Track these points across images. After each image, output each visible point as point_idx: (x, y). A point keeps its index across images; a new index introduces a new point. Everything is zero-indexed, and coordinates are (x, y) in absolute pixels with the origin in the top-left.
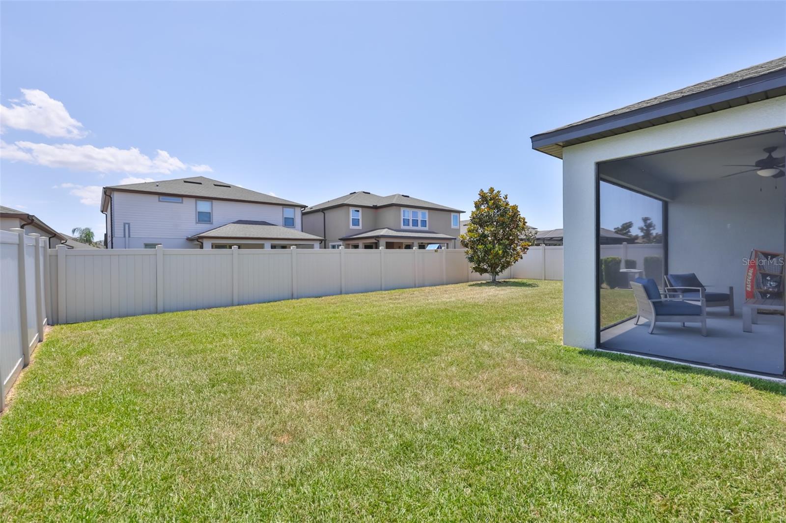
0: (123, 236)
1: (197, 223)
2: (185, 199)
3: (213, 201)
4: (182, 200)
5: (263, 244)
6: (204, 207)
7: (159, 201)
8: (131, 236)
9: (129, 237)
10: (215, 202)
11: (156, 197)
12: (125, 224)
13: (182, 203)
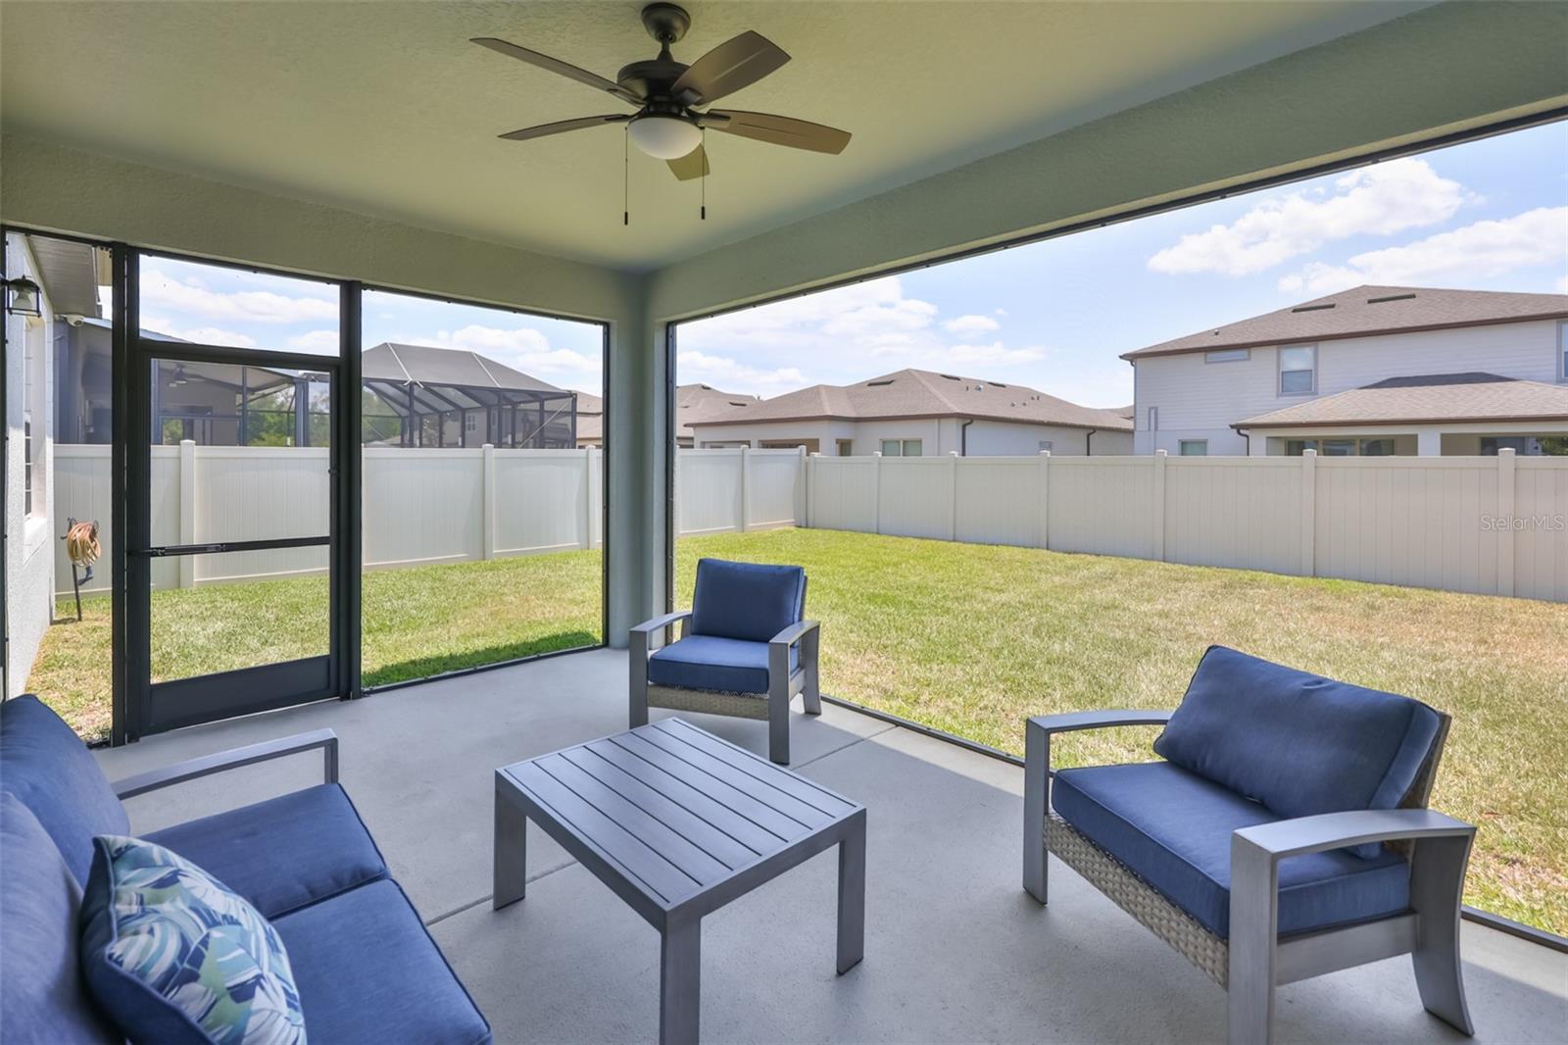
0: (1147, 429)
1: (1278, 396)
2: (1255, 352)
3: (1320, 343)
4: (1249, 354)
5: (1415, 437)
6: (1297, 360)
7: (1206, 363)
8: (1159, 429)
9: (1156, 429)
10: (1323, 346)
11: (1200, 357)
12: (1150, 409)
13: (1249, 359)
